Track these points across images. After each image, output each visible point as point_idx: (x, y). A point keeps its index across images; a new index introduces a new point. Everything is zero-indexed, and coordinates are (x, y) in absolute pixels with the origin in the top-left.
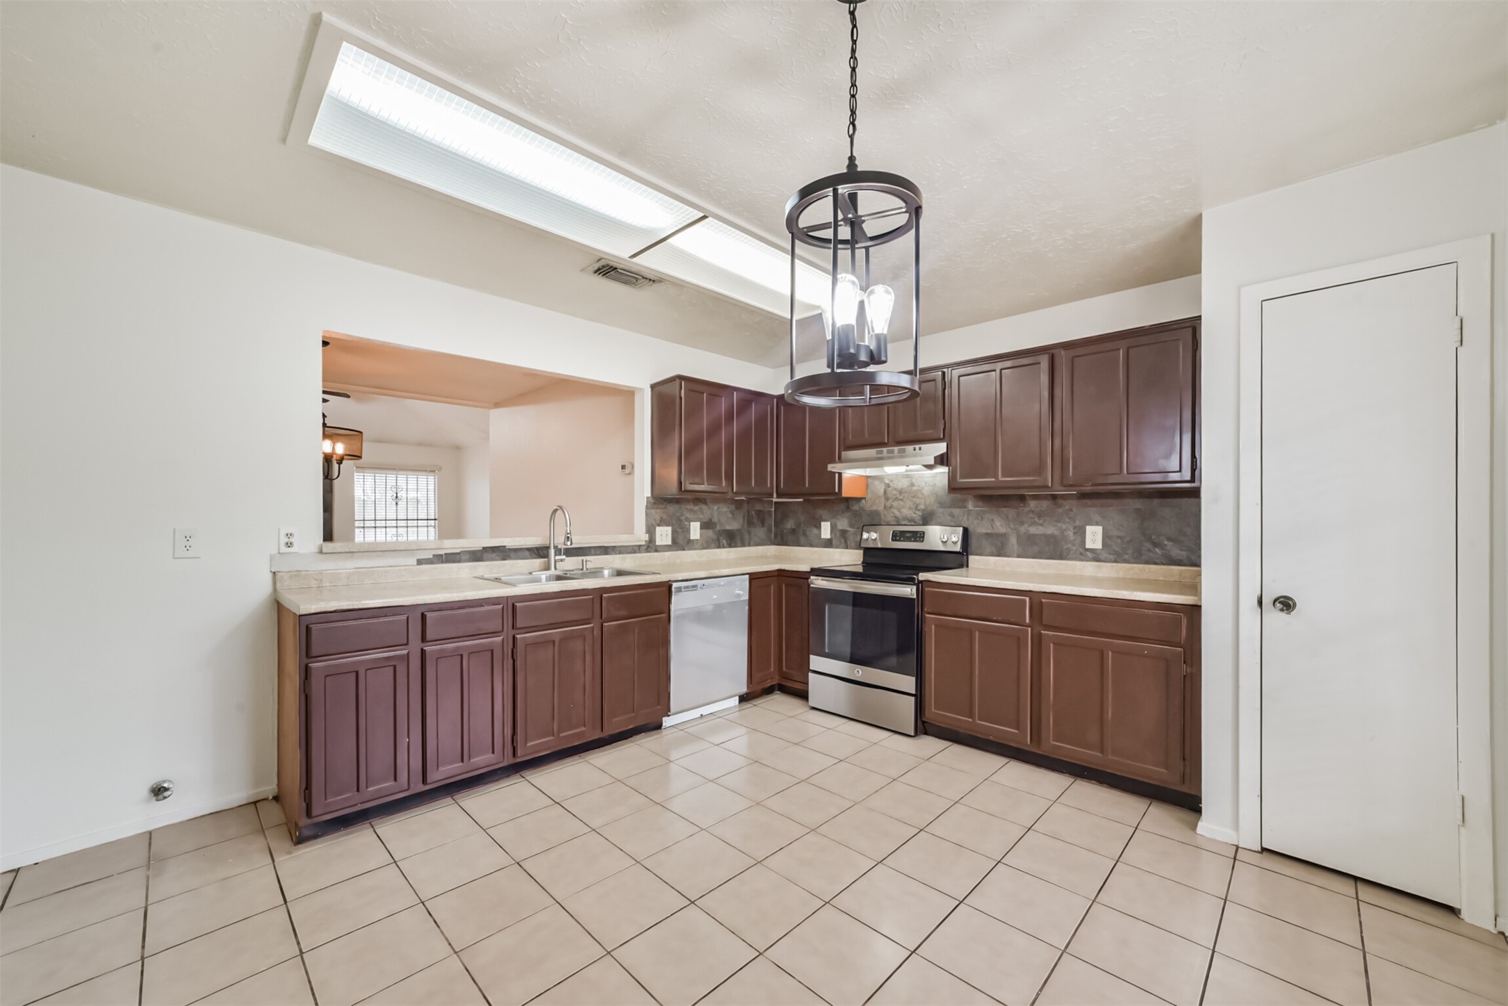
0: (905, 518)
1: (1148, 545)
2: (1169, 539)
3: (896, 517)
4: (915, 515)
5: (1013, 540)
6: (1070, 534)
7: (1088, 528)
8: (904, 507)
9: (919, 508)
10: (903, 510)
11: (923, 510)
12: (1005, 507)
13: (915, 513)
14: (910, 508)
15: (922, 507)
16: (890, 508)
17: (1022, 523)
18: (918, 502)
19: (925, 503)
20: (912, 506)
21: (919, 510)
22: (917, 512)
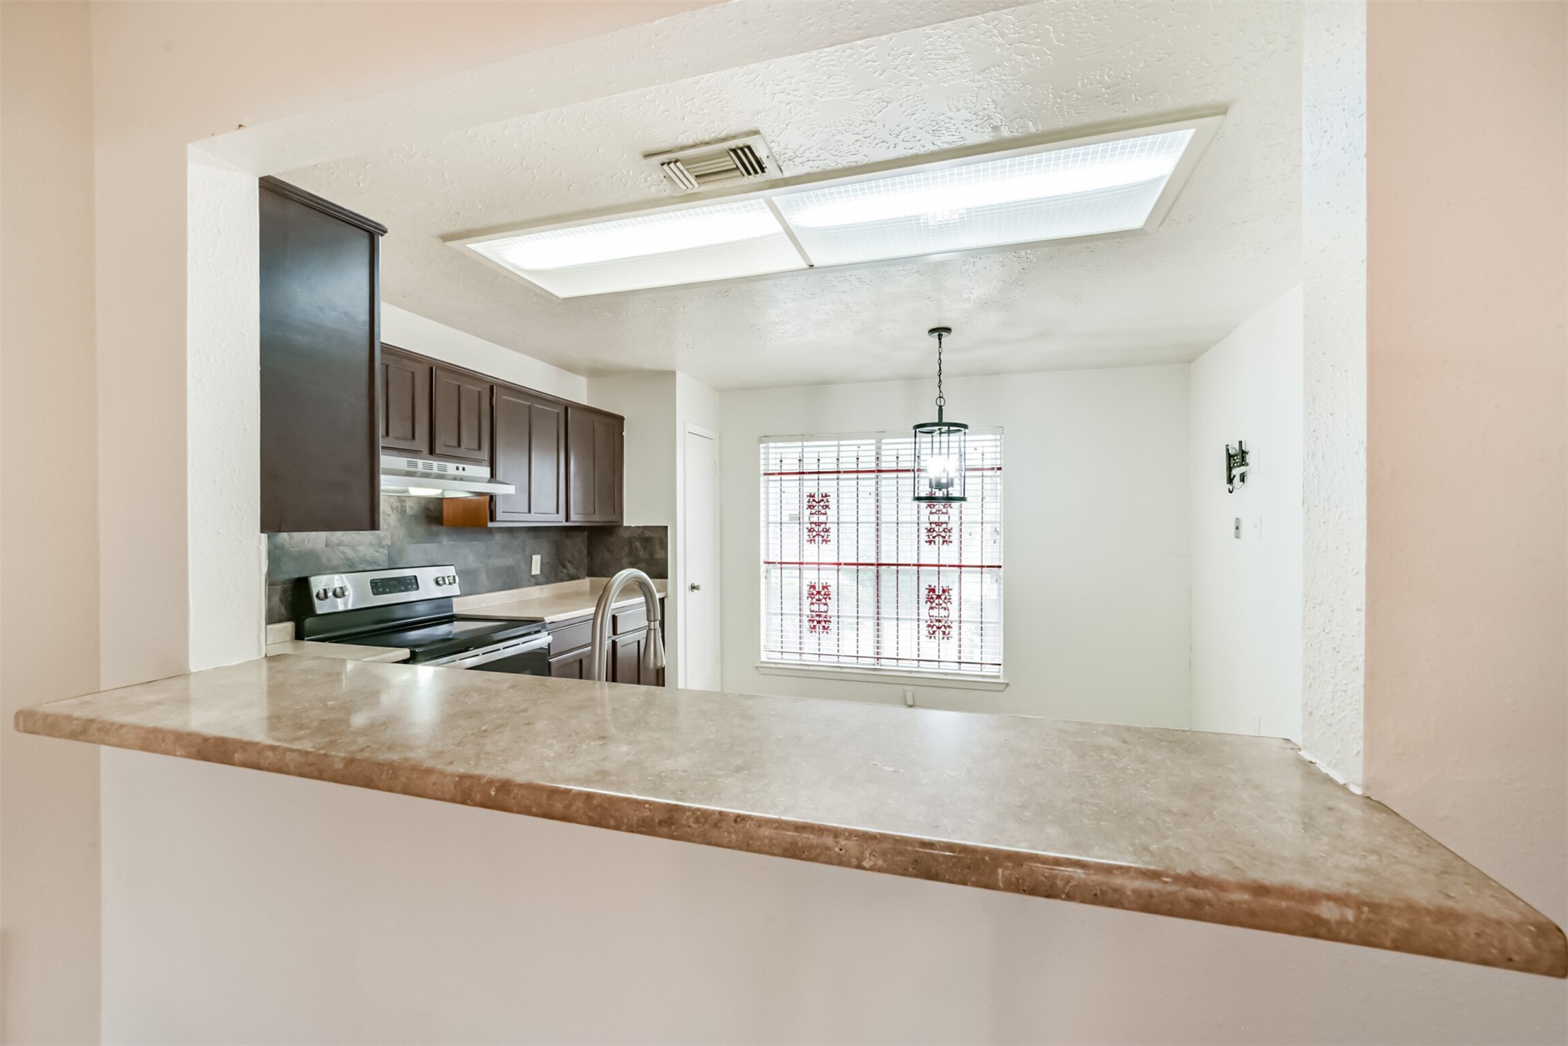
0: (363, 560)
1: (561, 567)
2: (569, 562)
3: (348, 559)
4: (377, 554)
5: (483, 576)
6: (522, 565)
7: (534, 556)
8: (360, 544)
9: (384, 543)
10: (360, 548)
11: (389, 547)
12: (477, 540)
13: (377, 552)
14: (371, 544)
15: (389, 543)
16: (338, 545)
17: (489, 557)
18: (382, 536)
19: (392, 537)
20: (374, 541)
21: (383, 547)
22: (380, 550)
